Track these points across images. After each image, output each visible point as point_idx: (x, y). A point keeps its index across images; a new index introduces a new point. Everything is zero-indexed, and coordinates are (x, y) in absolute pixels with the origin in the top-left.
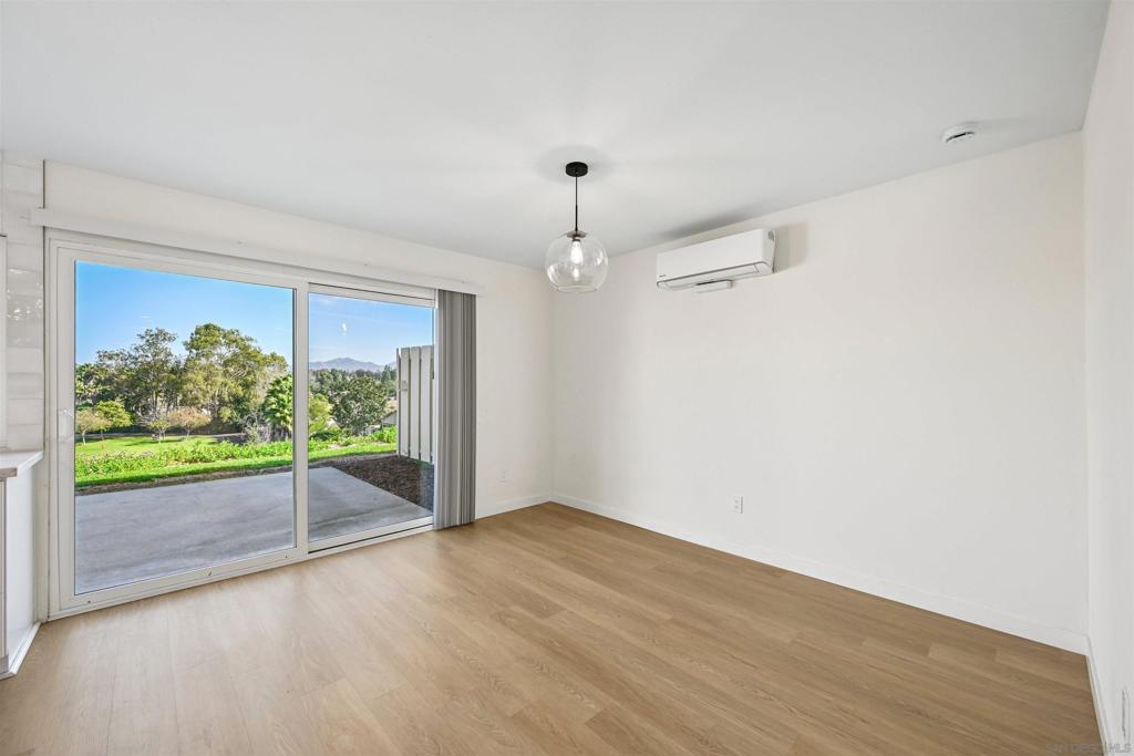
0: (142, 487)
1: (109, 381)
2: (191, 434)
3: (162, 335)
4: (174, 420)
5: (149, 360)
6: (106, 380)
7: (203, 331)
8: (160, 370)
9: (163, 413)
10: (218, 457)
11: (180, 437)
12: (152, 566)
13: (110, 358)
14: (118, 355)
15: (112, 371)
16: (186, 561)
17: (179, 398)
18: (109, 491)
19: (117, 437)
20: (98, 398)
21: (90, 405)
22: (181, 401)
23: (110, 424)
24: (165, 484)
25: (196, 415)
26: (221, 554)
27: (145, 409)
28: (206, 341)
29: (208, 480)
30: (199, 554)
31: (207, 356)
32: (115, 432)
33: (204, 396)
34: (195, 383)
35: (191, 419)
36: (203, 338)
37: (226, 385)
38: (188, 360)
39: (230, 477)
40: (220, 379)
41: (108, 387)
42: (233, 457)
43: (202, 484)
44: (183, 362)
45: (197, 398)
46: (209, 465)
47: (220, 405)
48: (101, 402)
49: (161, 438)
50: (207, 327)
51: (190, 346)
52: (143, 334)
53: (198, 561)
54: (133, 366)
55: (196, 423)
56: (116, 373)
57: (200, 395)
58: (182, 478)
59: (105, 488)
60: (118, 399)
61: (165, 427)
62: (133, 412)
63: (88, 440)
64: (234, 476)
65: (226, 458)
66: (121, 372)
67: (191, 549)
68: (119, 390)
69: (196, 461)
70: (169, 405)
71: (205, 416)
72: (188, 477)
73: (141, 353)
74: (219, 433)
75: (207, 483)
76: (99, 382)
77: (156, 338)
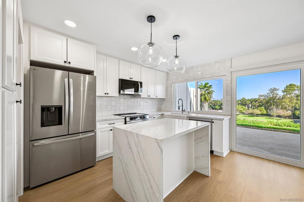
0: (260, 129)
1: (261, 102)
2: (284, 118)
3: (275, 89)
4: (278, 113)
5: (271, 96)
6: (260, 102)
7: (289, 87)
8: (274, 99)
9: (275, 111)
10: (284, 125)
11: (280, 118)
12: (255, 149)
13: (261, 96)
14: (263, 96)
15: (261, 100)
16: (263, 151)
17: (280, 107)
18: (252, 128)
19: (263, 116)
20: (259, 106)
21: (257, 108)
22: (281, 108)
23: (261, 113)
24: (266, 130)
25: (286, 112)
26: (275, 153)
27: (270, 110)
28: (290, 89)
29: (279, 131)
30: (268, 151)
31: (290, 94)
32: (262, 115)
33: (289, 107)
34: (285, 103)
35: (284, 113)
36: (289, 88)
37: (297, 103)
38: (283, 96)
39: (287, 132)
40: (295, 101)
41: (261, 104)
42: (290, 126)
43: (276, 132)
44: (282, 97)
45: (286, 107)
46: (280, 127)
47: (295, 110)
48: (259, 107)
49: (274, 118)
50: (290, 85)
51: (284, 92)
52: (269, 89)
53: (267, 152)
54: (267, 98)
55: (286, 115)
56: (263, 100)
57: (287, 106)
58: (271, 129)
59: (251, 127)
60: (263, 107)
61: (275, 115)
62: (267, 110)
63: (256, 116)
64: (289, 132)
65: (287, 126)
66: (264, 100)
67: (266, 148)
68: (263, 105)
69: (277, 126)
70: (277, 109)
71: (289, 113)
72: (273, 129)
73: (269, 95)
74: (294, 119)
75: (278, 132)
76: (259, 102)
77: (273, 90)
